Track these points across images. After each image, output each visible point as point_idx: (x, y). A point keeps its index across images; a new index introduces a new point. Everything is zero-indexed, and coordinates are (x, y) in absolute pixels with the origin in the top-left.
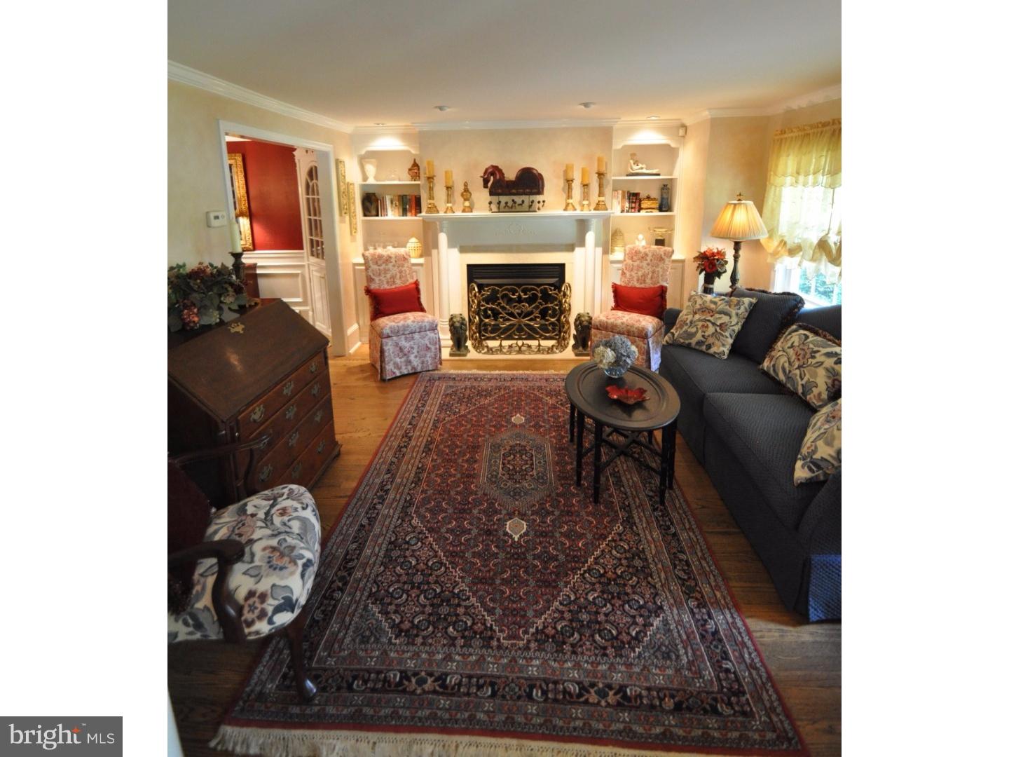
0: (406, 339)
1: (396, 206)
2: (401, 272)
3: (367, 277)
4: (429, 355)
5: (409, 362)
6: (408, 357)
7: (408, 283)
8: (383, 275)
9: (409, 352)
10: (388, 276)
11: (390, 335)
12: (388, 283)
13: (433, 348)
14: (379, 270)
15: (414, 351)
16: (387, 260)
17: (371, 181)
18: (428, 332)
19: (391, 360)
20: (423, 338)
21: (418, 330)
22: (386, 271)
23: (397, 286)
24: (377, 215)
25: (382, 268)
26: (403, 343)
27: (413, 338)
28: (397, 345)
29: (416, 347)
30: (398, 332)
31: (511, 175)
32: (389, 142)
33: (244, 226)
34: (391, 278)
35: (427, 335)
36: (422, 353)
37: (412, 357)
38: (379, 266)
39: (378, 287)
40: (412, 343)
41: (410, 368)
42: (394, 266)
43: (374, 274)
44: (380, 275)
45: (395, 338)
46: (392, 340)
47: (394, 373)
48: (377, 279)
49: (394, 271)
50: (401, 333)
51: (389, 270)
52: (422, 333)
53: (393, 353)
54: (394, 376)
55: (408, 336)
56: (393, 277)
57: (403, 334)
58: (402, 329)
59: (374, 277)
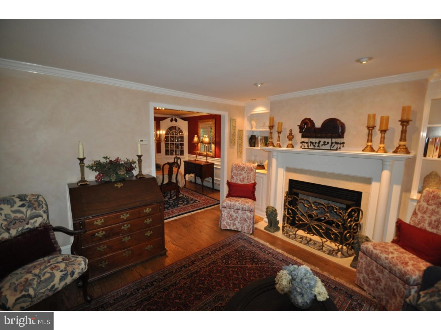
0: (234, 211)
1: (263, 142)
2: (248, 176)
3: (231, 175)
4: (246, 224)
5: (234, 224)
6: (235, 221)
7: (251, 183)
8: (239, 176)
9: (235, 219)
10: (241, 177)
11: (226, 207)
12: (240, 180)
13: (248, 221)
14: (237, 173)
15: (238, 219)
16: (242, 169)
17: (254, 129)
18: (247, 212)
19: (225, 220)
20: (244, 214)
21: (241, 209)
22: (241, 174)
23: (245, 183)
24: (255, 146)
25: (239, 172)
26: (232, 213)
27: (238, 212)
28: (229, 213)
29: (239, 217)
30: (230, 207)
31: (318, 124)
32: (260, 110)
33: (213, 147)
34: (242, 178)
35: (246, 213)
36: (242, 222)
37: (236, 222)
38: (237, 171)
39: (234, 182)
40: (237, 214)
41: (235, 227)
42: (245, 172)
43: (234, 175)
44: (237, 176)
45: (228, 209)
46: (227, 210)
47: (226, 227)
48: (235, 178)
49: (245, 175)
50: (232, 208)
51: (242, 174)
52: (243, 211)
53: (226, 217)
54: (226, 228)
55: (235, 210)
56: (244, 178)
57: (233, 209)
58: (232, 206)
59: (233, 176)
